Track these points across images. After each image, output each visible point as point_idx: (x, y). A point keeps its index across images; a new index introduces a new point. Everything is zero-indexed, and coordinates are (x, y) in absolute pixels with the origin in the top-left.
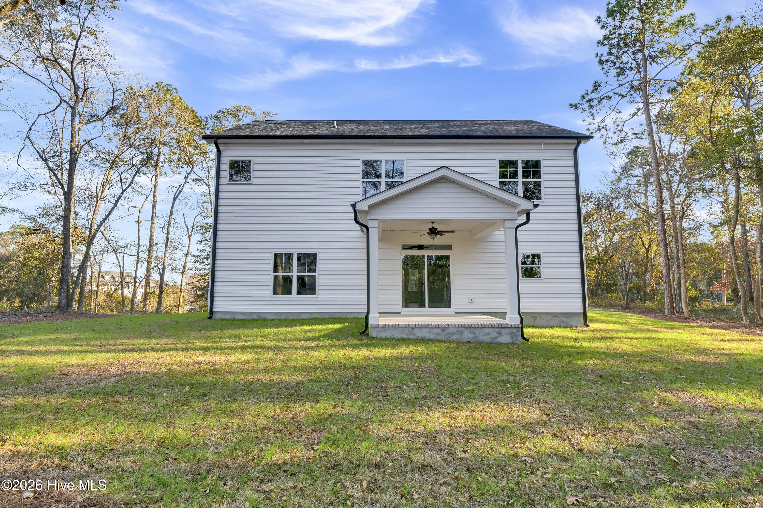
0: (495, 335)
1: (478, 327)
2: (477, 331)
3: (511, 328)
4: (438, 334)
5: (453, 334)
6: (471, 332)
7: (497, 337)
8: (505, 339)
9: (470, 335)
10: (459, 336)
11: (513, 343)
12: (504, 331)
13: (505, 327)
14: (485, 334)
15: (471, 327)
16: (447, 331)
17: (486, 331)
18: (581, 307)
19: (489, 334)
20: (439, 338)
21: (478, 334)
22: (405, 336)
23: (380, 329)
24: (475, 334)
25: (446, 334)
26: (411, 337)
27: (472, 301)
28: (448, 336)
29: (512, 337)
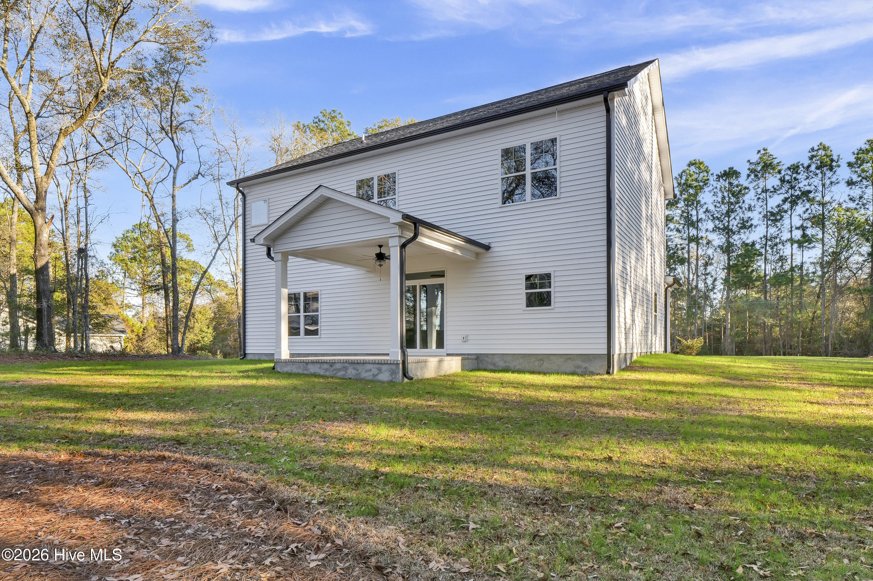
0: (375, 371)
1: (360, 363)
2: (360, 367)
3: (390, 364)
4: (327, 370)
5: (339, 370)
6: (354, 369)
7: (377, 375)
8: (385, 377)
9: (354, 372)
10: (343, 373)
11: (391, 381)
12: (384, 368)
13: (384, 364)
14: (366, 371)
15: (354, 363)
16: (334, 367)
17: (368, 367)
18: (605, 346)
19: (370, 370)
20: (327, 374)
21: (360, 370)
22: (300, 371)
23: (283, 364)
24: (357, 370)
25: (334, 370)
26: (306, 372)
27: (465, 340)
28: (335, 372)
29: (391, 375)
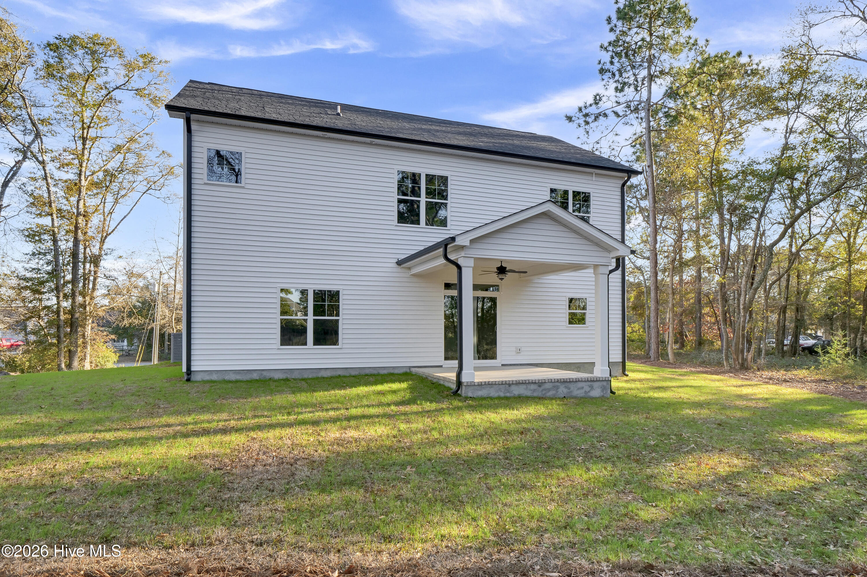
0: (587, 389)
1: (573, 381)
2: (572, 386)
3: (602, 381)
4: (534, 390)
5: (549, 390)
6: (566, 387)
7: (589, 392)
8: (596, 393)
9: (565, 391)
10: (554, 392)
11: (603, 396)
12: (596, 385)
13: (597, 381)
14: (578, 389)
15: (567, 382)
16: (542, 388)
17: (580, 385)
18: (621, 356)
19: (583, 388)
20: (535, 394)
21: (572, 389)
22: (502, 394)
23: (476, 387)
24: (569, 389)
25: (542, 390)
26: (508, 395)
27: (519, 351)
28: (544, 392)
29: (602, 391)
